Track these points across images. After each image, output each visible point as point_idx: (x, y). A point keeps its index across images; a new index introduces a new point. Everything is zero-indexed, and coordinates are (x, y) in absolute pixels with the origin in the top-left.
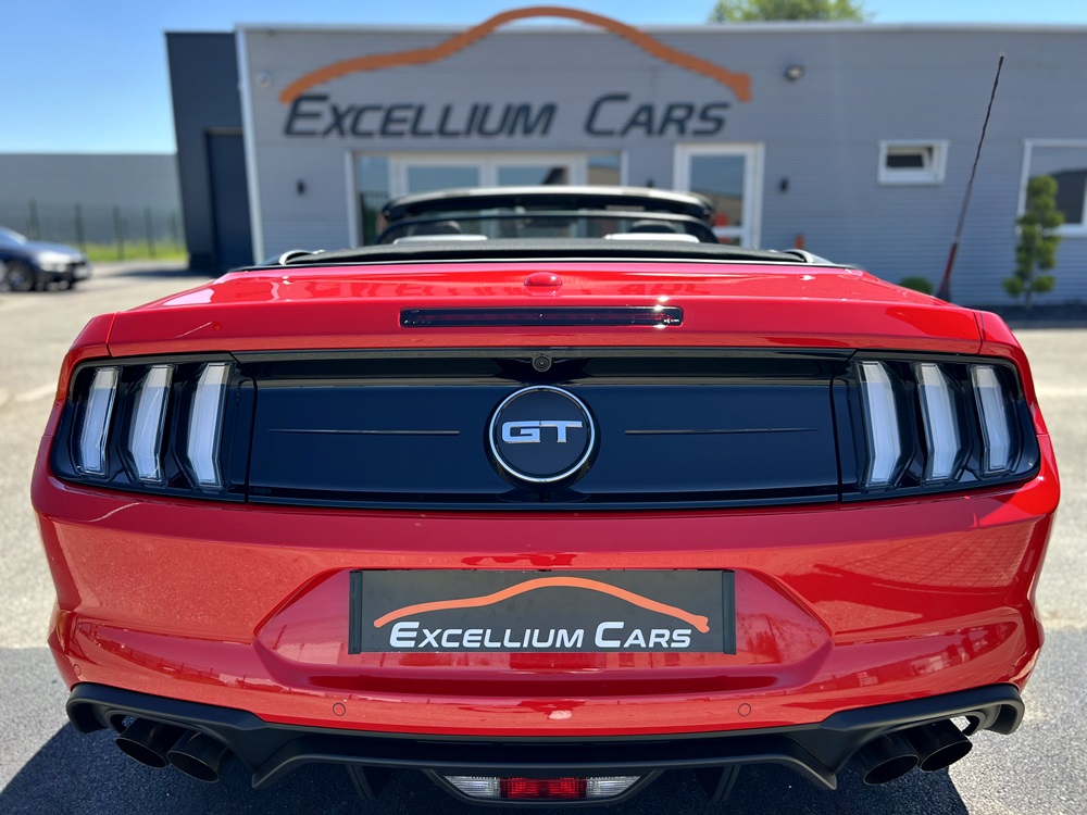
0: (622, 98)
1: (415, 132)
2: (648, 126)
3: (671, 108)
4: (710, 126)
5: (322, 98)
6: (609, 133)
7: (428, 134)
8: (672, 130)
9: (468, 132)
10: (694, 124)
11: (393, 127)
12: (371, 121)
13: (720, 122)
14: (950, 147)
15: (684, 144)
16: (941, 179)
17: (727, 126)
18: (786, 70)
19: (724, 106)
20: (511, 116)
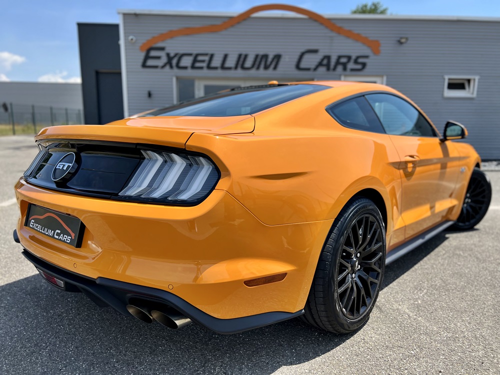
0: (315, 51)
1: (209, 67)
3: (340, 57)
4: (359, 67)
5: (162, 49)
6: (308, 69)
7: (216, 68)
8: (340, 68)
9: (236, 68)
10: (351, 65)
11: (198, 65)
12: (187, 61)
13: (364, 65)
14: (479, 79)
15: (346, 76)
16: (475, 95)
17: (368, 67)
18: (398, 39)
19: (367, 57)
20: (258, 60)
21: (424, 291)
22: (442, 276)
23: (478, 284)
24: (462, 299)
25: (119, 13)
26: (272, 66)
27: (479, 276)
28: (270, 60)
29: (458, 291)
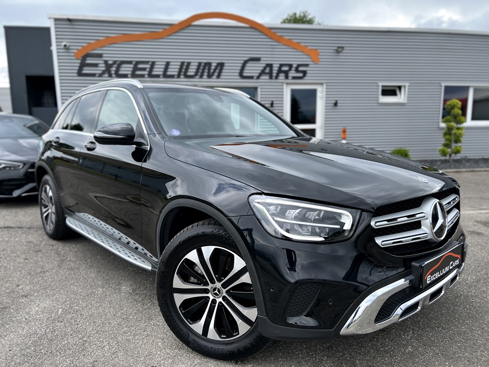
0: (258, 59)
1: (151, 75)
2: (270, 75)
3: (281, 65)
4: (301, 75)
5: (100, 56)
6: (251, 77)
7: (158, 76)
8: (282, 76)
9: (179, 76)
10: (292, 73)
11: (138, 73)
12: (126, 69)
13: (305, 73)
14: (409, 86)
15: (287, 84)
16: (405, 101)
17: (308, 75)
18: (336, 48)
19: (307, 65)
20: (202, 67)
25: (50, 18)
26: (216, 74)
28: (213, 68)
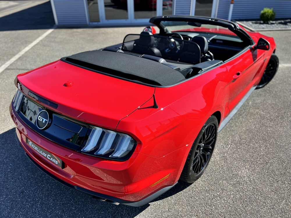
21: (229, 146)
22: (240, 133)
23: (258, 138)
24: (248, 151)
27: (259, 132)
29: (246, 144)
